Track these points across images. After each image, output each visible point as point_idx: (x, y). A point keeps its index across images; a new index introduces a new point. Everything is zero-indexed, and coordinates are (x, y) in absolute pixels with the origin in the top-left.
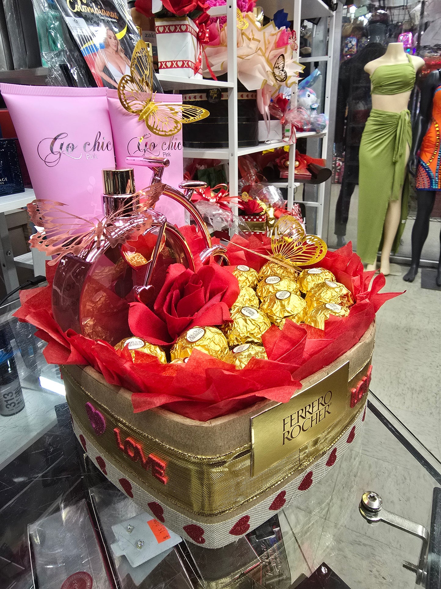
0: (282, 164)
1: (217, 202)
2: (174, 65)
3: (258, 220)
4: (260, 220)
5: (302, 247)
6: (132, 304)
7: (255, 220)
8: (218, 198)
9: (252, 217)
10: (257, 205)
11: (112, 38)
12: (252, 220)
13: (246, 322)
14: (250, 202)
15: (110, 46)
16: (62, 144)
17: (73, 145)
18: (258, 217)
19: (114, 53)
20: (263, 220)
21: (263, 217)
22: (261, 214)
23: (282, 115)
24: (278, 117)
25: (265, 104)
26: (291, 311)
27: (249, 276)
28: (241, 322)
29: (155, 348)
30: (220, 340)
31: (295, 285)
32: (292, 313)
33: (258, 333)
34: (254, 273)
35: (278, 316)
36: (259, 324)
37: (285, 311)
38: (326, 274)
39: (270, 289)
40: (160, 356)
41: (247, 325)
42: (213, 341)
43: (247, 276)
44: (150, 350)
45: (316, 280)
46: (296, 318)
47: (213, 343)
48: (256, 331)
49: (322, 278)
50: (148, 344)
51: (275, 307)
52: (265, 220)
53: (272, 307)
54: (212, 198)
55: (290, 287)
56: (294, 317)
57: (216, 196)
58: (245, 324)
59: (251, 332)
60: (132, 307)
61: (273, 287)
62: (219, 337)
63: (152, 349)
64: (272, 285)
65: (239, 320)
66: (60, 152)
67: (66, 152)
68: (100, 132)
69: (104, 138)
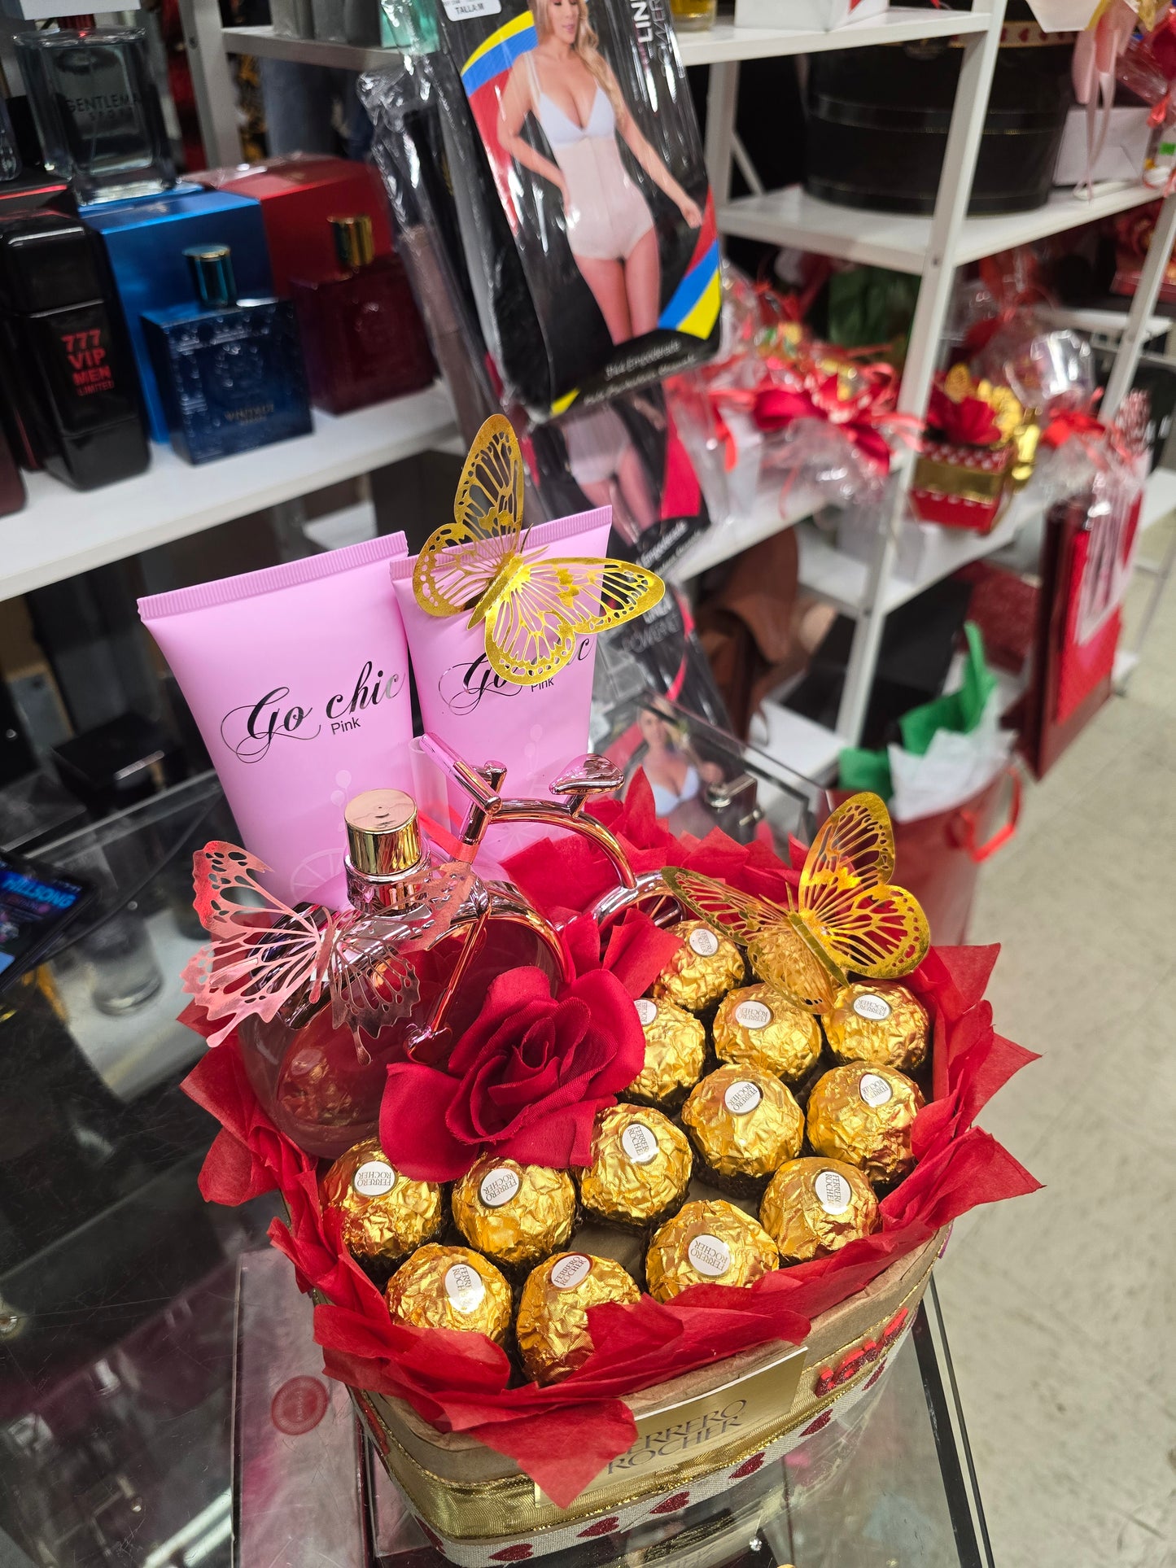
0: (1135, 237)
1: (849, 425)
3: (978, 463)
4: (986, 465)
5: (872, 915)
6: (393, 1068)
7: (970, 462)
8: (856, 411)
9: (962, 453)
10: (986, 414)
11: (565, 2)
12: (961, 461)
13: (624, 1171)
14: (966, 406)
15: (552, 32)
16: (274, 715)
17: (301, 711)
18: (979, 455)
19: (565, 55)
20: (996, 465)
21: (996, 458)
22: (993, 447)
23: (1163, 91)
24: (1147, 95)
25: (1100, 64)
26: (745, 1149)
27: (709, 970)
28: (611, 1166)
29: (417, 1187)
30: (550, 1207)
31: (804, 1041)
32: (746, 1155)
33: (644, 1200)
34: (724, 962)
35: (713, 1147)
36: (650, 1180)
37: (730, 1144)
38: (902, 1018)
39: (739, 1040)
40: (426, 1204)
41: (623, 1177)
42: (530, 1212)
43: (703, 971)
44: (404, 1196)
45: (865, 1033)
46: (755, 1164)
47: (529, 1216)
48: (639, 1194)
49: (883, 1032)
50: (404, 1180)
51: (713, 1124)
52: (1001, 468)
53: (709, 1121)
54: (842, 405)
55: (787, 1047)
56: (748, 1162)
57: (853, 402)
58: (620, 1172)
59: (626, 1195)
60: (393, 1075)
61: (747, 1038)
62: (550, 1201)
63: (410, 1192)
64: (745, 1030)
65: (609, 1161)
66: (270, 732)
67: (283, 730)
68: (370, 663)
69: (380, 674)
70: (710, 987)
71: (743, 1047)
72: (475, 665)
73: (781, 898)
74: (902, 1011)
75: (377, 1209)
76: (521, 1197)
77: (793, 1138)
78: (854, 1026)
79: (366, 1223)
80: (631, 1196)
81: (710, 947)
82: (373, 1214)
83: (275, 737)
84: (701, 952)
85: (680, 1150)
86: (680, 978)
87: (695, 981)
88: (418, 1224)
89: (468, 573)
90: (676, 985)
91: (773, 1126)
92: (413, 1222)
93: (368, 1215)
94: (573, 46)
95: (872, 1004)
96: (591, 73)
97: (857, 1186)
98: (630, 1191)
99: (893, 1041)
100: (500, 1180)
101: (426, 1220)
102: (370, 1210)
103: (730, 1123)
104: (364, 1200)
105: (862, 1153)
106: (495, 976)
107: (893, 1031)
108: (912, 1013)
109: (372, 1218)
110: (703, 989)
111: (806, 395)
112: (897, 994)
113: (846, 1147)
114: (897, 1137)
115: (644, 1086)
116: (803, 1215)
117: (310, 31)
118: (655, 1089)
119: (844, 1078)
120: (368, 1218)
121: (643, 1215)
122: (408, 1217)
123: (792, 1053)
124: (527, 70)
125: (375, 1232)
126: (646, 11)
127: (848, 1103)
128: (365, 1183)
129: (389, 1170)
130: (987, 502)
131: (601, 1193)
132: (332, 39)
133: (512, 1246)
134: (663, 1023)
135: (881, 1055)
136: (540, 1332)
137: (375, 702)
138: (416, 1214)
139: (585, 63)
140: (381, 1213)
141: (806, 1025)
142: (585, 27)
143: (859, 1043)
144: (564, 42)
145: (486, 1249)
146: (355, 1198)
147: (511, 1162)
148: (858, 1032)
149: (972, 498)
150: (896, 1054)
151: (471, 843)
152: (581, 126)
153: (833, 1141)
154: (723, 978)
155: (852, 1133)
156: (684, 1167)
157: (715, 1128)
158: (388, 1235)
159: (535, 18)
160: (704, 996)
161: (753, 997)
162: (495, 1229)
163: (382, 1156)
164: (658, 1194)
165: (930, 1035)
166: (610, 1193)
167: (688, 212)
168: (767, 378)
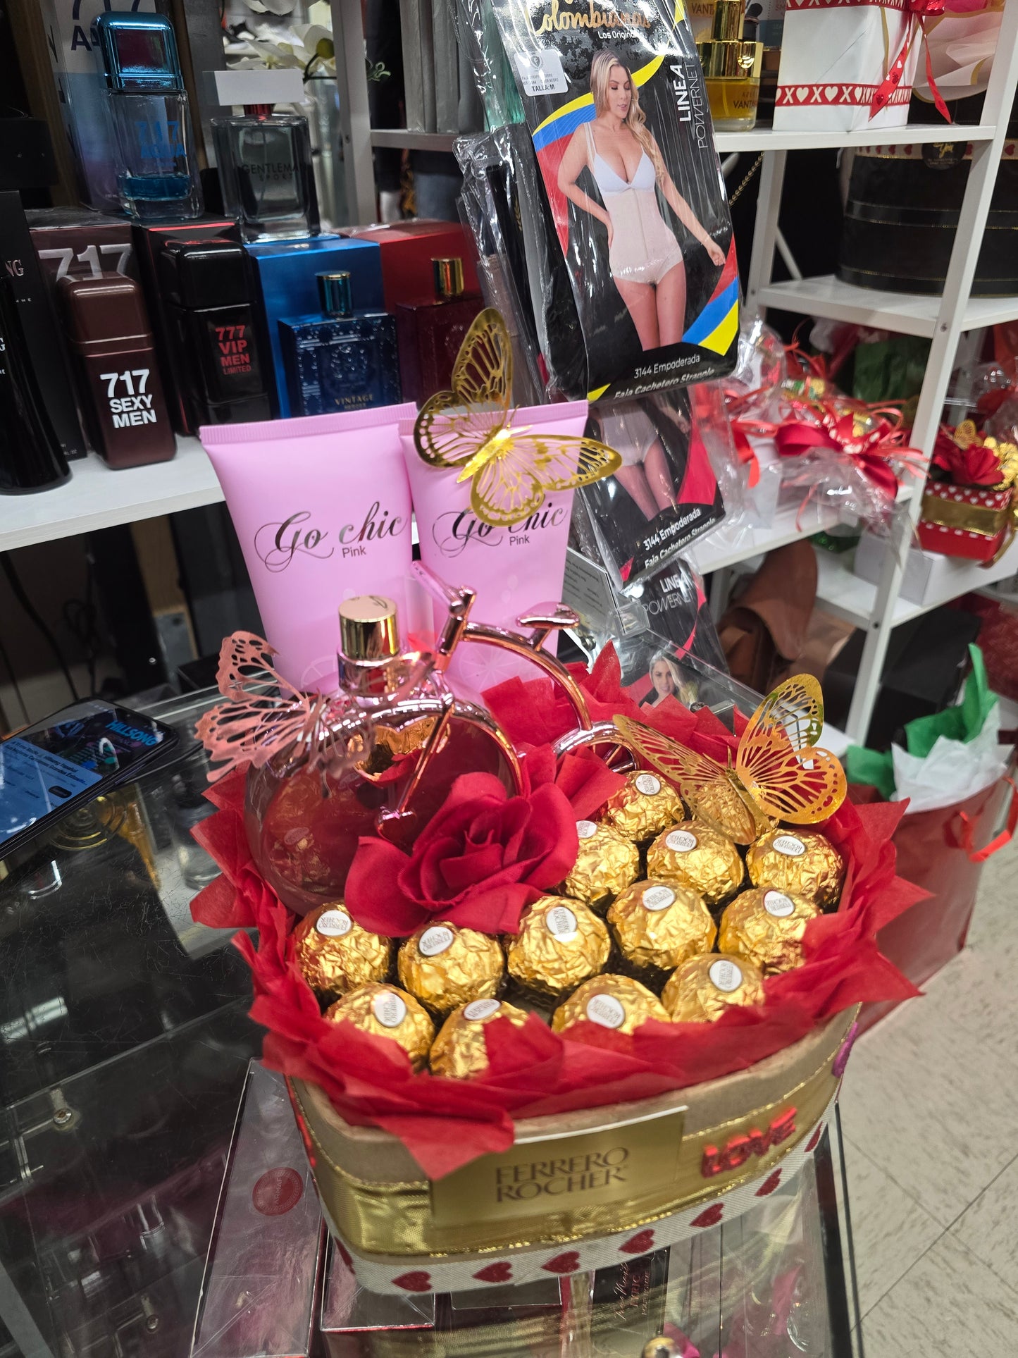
1: (861, 456)
2: (815, 95)
3: (982, 502)
4: (990, 503)
5: (798, 771)
6: (363, 840)
7: (974, 500)
8: (867, 445)
9: (968, 493)
10: (991, 461)
11: (621, 87)
12: (967, 499)
14: (973, 453)
15: (609, 109)
16: (297, 534)
17: (319, 533)
18: (983, 495)
19: (617, 127)
20: (997, 504)
21: (999, 497)
22: (996, 488)
26: (656, 941)
27: (650, 807)
28: (535, 938)
29: (369, 938)
30: (477, 965)
31: (724, 868)
32: (656, 947)
33: (560, 971)
34: (663, 802)
35: (629, 940)
36: (566, 953)
37: (644, 936)
38: (816, 858)
39: (667, 861)
40: (375, 954)
41: (544, 948)
42: (459, 965)
43: (645, 806)
44: (357, 942)
45: (781, 867)
46: (664, 957)
47: (457, 968)
48: (556, 965)
49: (797, 867)
50: (358, 929)
51: (631, 918)
52: (1003, 506)
53: (627, 916)
54: (854, 441)
55: (708, 870)
56: (658, 954)
57: (865, 438)
58: (541, 944)
59: (545, 965)
60: (363, 845)
61: (673, 858)
62: (477, 959)
63: (362, 940)
64: (673, 852)
65: (534, 933)
66: (293, 547)
67: (303, 547)
68: (378, 503)
69: (386, 513)
70: (649, 821)
71: (669, 867)
72: (462, 515)
73: (722, 759)
74: (817, 852)
75: (333, 948)
76: (452, 951)
77: (700, 940)
78: (772, 860)
79: (321, 959)
80: (549, 966)
81: (653, 788)
82: (329, 952)
83: (296, 552)
84: (644, 792)
85: (598, 936)
86: (624, 811)
87: (637, 815)
88: (366, 969)
89: (461, 436)
90: (620, 817)
91: (683, 926)
92: (362, 966)
93: (323, 952)
94: (625, 121)
95: (790, 843)
96: (638, 141)
97: (749, 976)
98: (549, 961)
99: (805, 876)
100: (436, 936)
101: (374, 968)
102: (327, 948)
103: (644, 919)
104: (322, 939)
105: (762, 958)
106: (458, 776)
107: (806, 867)
108: (827, 856)
109: (328, 956)
110: (643, 823)
111: (824, 430)
112: (814, 839)
113: (747, 952)
114: (796, 947)
115: (579, 890)
116: (696, 995)
117: (434, 128)
118: (588, 894)
119: (754, 896)
120: (324, 956)
121: (558, 986)
122: (357, 961)
123: (711, 877)
124: (585, 134)
125: (328, 969)
126: (687, 98)
127: (753, 914)
128: (325, 926)
129: (348, 919)
130: (990, 537)
131: (523, 962)
132: (449, 131)
133: (440, 992)
134: (601, 839)
135: (793, 887)
136: (446, 1056)
137: (380, 536)
138: (365, 960)
139: (633, 133)
140: (335, 953)
141: (728, 855)
142: (636, 107)
143: (775, 876)
144: (618, 117)
145: (419, 995)
146: (316, 938)
147: (449, 924)
148: (775, 866)
149: (975, 532)
150: (808, 888)
151: (444, 654)
152: (627, 181)
153: (738, 947)
154: (662, 815)
155: (754, 940)
156: (600, 952)
157: (633, 923)
158: (339, 972)
159: (595, 98)
160: (643, 829)
161: (684, 828)
162: (428, 976)
163: (344, 908)
164: (573, 968)
165: (841, 876)
166: (530, 962)
167: (713, 253)
168: (792, 416)
